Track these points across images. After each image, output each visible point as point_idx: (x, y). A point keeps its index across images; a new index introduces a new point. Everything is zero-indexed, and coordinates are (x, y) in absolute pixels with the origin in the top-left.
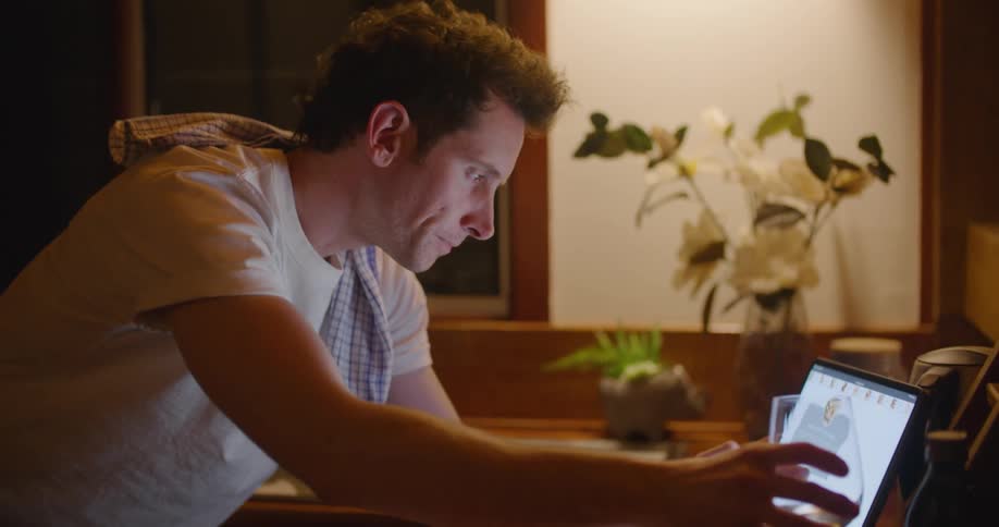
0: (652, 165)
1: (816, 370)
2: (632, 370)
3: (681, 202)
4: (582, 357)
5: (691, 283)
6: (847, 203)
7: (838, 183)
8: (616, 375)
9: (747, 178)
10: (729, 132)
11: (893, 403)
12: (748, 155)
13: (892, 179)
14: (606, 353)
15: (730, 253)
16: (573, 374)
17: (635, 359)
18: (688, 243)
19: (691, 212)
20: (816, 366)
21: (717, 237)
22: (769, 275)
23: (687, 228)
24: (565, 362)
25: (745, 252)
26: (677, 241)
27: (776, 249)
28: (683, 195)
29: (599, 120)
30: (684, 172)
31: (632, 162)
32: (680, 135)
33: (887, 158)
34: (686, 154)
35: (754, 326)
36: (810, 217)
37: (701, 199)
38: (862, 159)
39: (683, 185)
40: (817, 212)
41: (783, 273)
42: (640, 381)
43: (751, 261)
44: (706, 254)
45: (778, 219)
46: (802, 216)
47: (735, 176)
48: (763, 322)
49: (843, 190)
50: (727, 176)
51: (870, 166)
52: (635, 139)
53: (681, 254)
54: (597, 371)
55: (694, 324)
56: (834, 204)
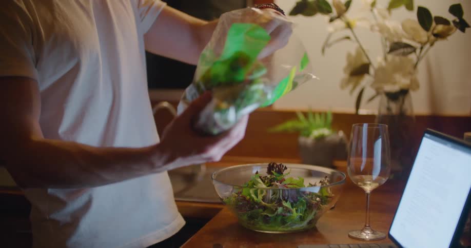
0: (331, 20)
1: (427, 137)
2: (316, 133)
3: (347, 41)
4: (289, 125)
5: (351, 86)
6: (440, 43)
7: (435, 32)
8: (308, 135)
9: (383, 29)
10: (373, 5)
12: (384, 17)
13: (467, 30)
14: (302, 123)
15: (372, 71)
16: (285, 134)
17: (318, 127)
18: (349, 64)
19: (351, 48)
20: (426, 135)
21: (365, 61)
22: (394, 83)
23: (349, 56)
24: (281, 128)
25: (381, 70)
26: (344, 63)
27: (398, 68)
28: (348, 38)
30: (349, 26)
31: (321, 18)
32: (348, 4)
33: (465, 17)
34: (350, 15)
35: (384, 111)
36: (418, 51)
37: (358, 41)
38: (451, 18)
39: (348, 32)
40: (422, 48)
41: (402, 82)
42: (321, 139)
43: (384, 75)
44: (359, 70)
45: (402, 50)
46: (414, 50)
47: (377, 28)
48: (389, 109)
49: (439, 36)
50: (372, 29)
51: (454, 22)
52: (323, 7)
53: (345, 70)
54: (297, 133)
55: (351, 110)
56: (432, 45)
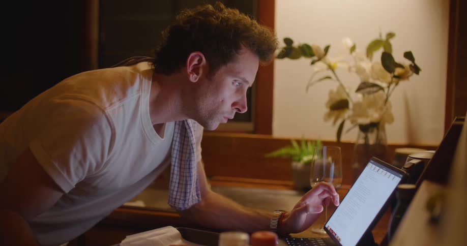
0: (313, 63)
2: (306, 159)
3: (328, 81)
4: (283, 151)
5: (332, 119)
6: (402, 83)
7: (396, 73)
8: (299, 160)
9: (360, 71)
10: (353, 49)
11: (394, 178)
12: (361, 60)
13: (420, 73)
14: (296, 150)
15: (351, 105)
16: (279, 159)
17: (308, 154)
18: (331, 99)
19: (333, 85)
21: (345, 97)
22: (367, 117)
23: (331, 93)
24: (276, 154)
25: (357, 105)
26: (326, 99)
27: (372, 104)
28: (329, 78)
29: (288, 41)
30: (330, 67)
31: (304, 61)
32: (327, 49)
33: (417, 62)
34: (331, 58)
36: (386, 90)
37: (338, 80)
38: (407, 63)
39: (330, 73)
40: (389, 87)
41: (373, 115)
42: (308, 164)
43: (360, 110)
44: (339, 106)
45: (368, 89)
46: (382, 89)
47: (354, 69)
48: (366, 139)
49: (399, 77)
50: (350, 69)
51: (411, 66)
52: (306, 51)
53: (327, 105)
54: (290, 159)
55: (333, 138)
56: (397, 84)
